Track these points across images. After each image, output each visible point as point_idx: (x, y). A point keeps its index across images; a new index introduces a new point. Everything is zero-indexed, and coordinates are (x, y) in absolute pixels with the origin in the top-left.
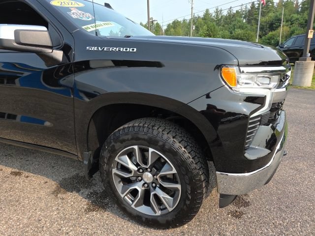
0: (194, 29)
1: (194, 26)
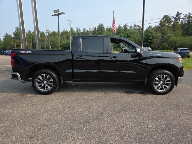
0: (72, 38)
1: (72, 37)
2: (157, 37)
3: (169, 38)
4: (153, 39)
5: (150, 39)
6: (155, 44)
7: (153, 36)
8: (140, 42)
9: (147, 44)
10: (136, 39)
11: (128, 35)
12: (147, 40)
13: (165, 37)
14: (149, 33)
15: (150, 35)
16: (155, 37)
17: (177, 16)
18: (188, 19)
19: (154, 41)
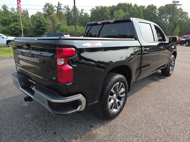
2: (49, 24)
3: (59, 26)
4: (45, 26)
5: (42, 26)
6: (48, 31)
7: (45, 23)
8: (31, 28)
9: (41, 30)
10: (26, 24)
11: (15, 18)
12: (40, 26)
13: (56, 25)
14: (41, 19)
15: (42, 21)
16: (47, 24)
17: (58, 6)
18: (67, 11)
19: (47, 28)
